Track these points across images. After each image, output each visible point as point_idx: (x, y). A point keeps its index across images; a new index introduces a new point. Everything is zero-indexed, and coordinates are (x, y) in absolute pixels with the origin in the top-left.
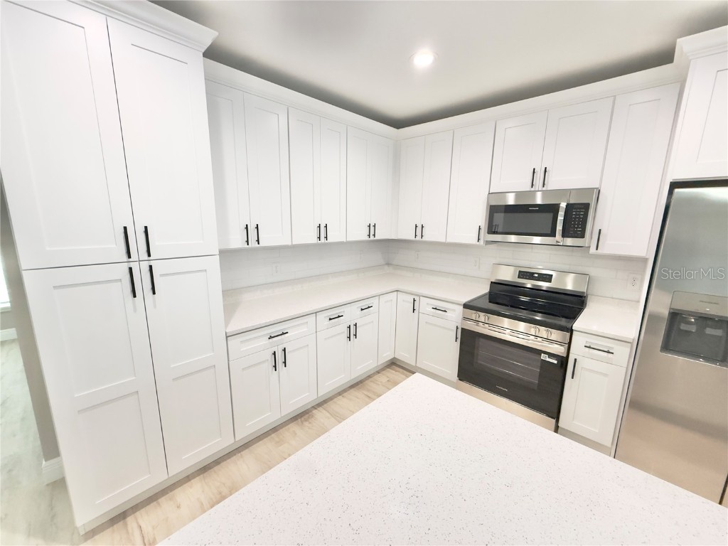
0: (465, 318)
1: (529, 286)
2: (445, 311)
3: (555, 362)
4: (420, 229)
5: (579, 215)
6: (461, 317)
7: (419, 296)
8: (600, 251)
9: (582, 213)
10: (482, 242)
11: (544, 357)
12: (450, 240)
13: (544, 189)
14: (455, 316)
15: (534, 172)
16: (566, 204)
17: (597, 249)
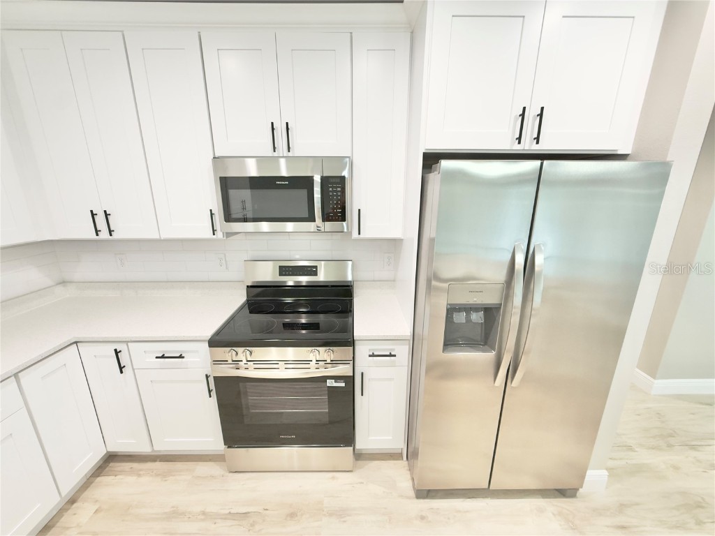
0: (216, 362)
1: (291, 283)
2: (181, 357)
3: (343, 385)
4: (101, 219)
5: (337, 192)
6: (209, 361)
7: (127, 342)
8: (361, 236)
9: (339, 189)
10: (219, 235)
11: (330, 383)
12: (165, 235)
13: (290, 154)
14: (201, 361)
15: (273, 129)
16: (319, 177)
17: (359, 234)
